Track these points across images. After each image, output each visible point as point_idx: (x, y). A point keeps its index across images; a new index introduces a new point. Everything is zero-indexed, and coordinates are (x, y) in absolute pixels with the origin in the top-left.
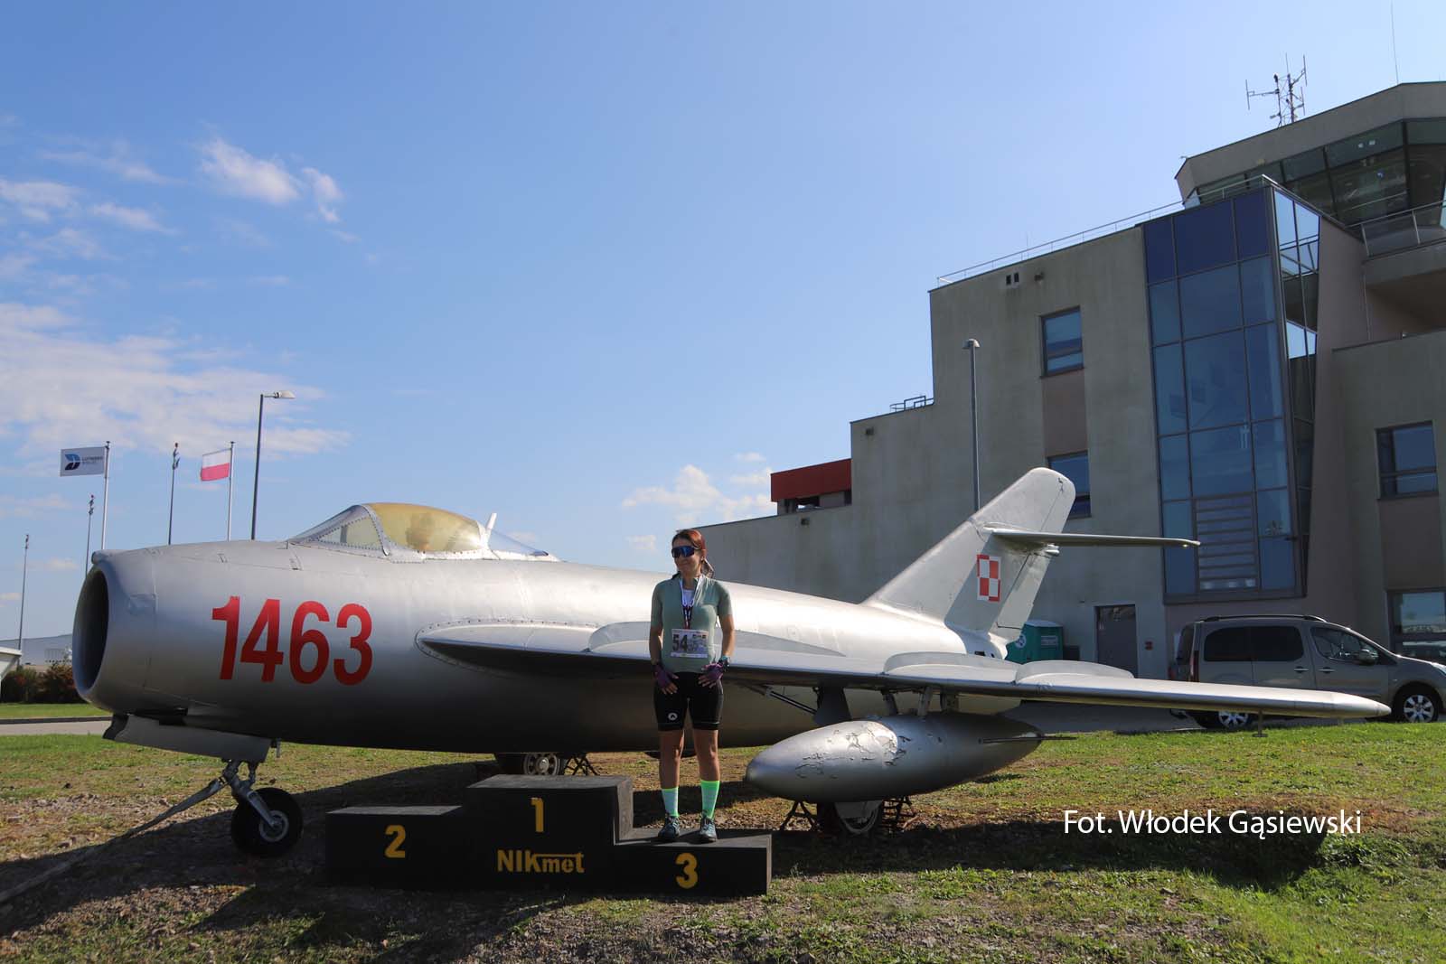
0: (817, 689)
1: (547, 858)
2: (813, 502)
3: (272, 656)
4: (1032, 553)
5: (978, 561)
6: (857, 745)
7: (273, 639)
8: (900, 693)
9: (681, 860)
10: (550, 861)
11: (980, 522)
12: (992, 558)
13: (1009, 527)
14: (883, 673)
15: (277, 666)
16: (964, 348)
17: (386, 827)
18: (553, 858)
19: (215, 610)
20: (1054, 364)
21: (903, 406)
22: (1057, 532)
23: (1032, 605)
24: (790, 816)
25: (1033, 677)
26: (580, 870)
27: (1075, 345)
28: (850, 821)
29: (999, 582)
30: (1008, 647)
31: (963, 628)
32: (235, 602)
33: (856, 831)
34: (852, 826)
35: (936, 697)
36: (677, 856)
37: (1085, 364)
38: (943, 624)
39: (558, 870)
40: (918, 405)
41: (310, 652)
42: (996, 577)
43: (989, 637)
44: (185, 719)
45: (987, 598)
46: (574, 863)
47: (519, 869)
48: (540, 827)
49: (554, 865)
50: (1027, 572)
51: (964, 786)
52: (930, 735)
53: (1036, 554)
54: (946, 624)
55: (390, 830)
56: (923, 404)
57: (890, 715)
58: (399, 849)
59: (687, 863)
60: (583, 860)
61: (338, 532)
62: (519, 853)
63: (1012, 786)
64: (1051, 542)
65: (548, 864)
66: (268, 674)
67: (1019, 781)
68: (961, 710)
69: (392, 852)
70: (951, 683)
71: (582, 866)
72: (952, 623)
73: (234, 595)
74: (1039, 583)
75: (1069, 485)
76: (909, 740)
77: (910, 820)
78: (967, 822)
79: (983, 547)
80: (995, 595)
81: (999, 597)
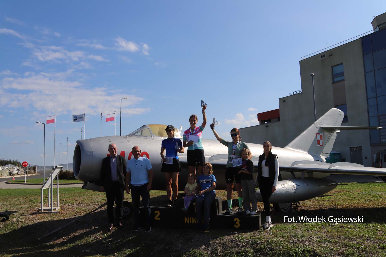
2: (269, 121)
5: (317, 135)
6: (284, 187)
8: (296, 172)
11: (317, 124)
12: (321, 134)
13: (325, 125)
14: (291, 167)
16: (310, 76)
17: (154, 212)
20: (336, 80)
21: (293, 94)
22: (339, 125)
23: (332, 147)
25: (334, 167)
27: (342, 74)
28: (282, 208)
29: (323, 141)
30: (326, 159)
31: (313, 154)
35: (306, 173)
36: (234, 220)
37: (345, 79)
38: (307, 153)
40: (297, 93)
42: (322, 139)
43: (320, 156)
45: (319, 145)
47: (191, 223)
50: (331, 138)
51: (315, 198)
52: (305, 184)
53: (333, 133)
55: (156, 212)
56: (299, 93)
57: (293, 178)
58: (158, 218)
59: (237, 221)
61: (140, 132)
62: (191, 218)
63: (328, 198)
64: (337, 129)
67: (330, 197)
68: (314, 177)
70: (310, 169)
72: (310, 153)
74: (334, 141)
75: (342, 112)
76: (299, 186)
77: (300, 208)
78: (316, 208)
79: (318, 131)
80: (322, 145)
81: (323, 145)
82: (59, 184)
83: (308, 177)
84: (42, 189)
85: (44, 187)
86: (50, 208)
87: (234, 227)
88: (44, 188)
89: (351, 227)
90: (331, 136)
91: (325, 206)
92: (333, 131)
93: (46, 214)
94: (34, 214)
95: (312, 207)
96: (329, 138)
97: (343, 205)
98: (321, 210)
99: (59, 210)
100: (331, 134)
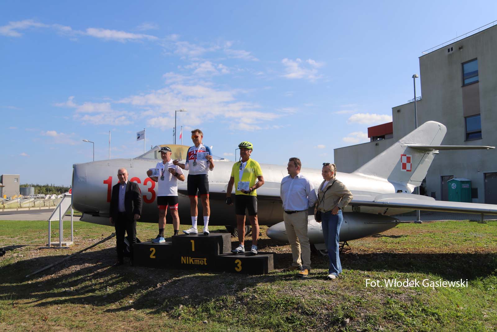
1: (196, 260)
4: (426, 153)
5: (401, 157)
10: (197, 261)
11: (402, 142)
12: (408, 156)
13: (416, 144)
18: (197, 260)
19: (104, 181)
20: (467, 81)
22: (438, 144)
23: (427, 173)
26: (206, 264)
27: (476, 73)
29: (411, 164)
30: (415, 188)
31: (396, 182)
32: (111, 178)
34: (324, 253)
36: (235, 260)
37: (479, 80)
38: (386, 180)
39: (199, 264)
42: (410, 162)
44: (100, 215)
45: (405, 170)
46: (203, 261)
47: (188, 263)
48: (193, 250)
49: (198, 262)
50: (424, 160)
53: (429, 154)
54: (388, 181)
55: (151, 249)
56: (419, 100)
58: (153, 255)
59: (238, 263)
60: (206, 260)
62: (187, 257)
64: (435, 149)
65: (196, 262)
68: (360, 212)
69: (152, 256)
71: (206, 262)
72: (390, 180)
73: (111, 176)
74: (430, 165)
75: (444, 127)
77: (348, 251)
78: (370, 252)
79: (404, 152)
80: (409, 169)
81: (411, 170)
82: (74, 216)
83: (352, 211)
84: (50, 221)
85: (52, 218)
86: (58, 243)
88: (54, 220)
89: (378, 277)
90: (424, 158)
91: (384, 249)
92: (427, 152)
93: (53, 250)
94: (40, 249)
95: (365, 251)
96: (421, 161)
97: (407, 250)
98: (372, 255)
99: (72, 246)
100: (425, 155)
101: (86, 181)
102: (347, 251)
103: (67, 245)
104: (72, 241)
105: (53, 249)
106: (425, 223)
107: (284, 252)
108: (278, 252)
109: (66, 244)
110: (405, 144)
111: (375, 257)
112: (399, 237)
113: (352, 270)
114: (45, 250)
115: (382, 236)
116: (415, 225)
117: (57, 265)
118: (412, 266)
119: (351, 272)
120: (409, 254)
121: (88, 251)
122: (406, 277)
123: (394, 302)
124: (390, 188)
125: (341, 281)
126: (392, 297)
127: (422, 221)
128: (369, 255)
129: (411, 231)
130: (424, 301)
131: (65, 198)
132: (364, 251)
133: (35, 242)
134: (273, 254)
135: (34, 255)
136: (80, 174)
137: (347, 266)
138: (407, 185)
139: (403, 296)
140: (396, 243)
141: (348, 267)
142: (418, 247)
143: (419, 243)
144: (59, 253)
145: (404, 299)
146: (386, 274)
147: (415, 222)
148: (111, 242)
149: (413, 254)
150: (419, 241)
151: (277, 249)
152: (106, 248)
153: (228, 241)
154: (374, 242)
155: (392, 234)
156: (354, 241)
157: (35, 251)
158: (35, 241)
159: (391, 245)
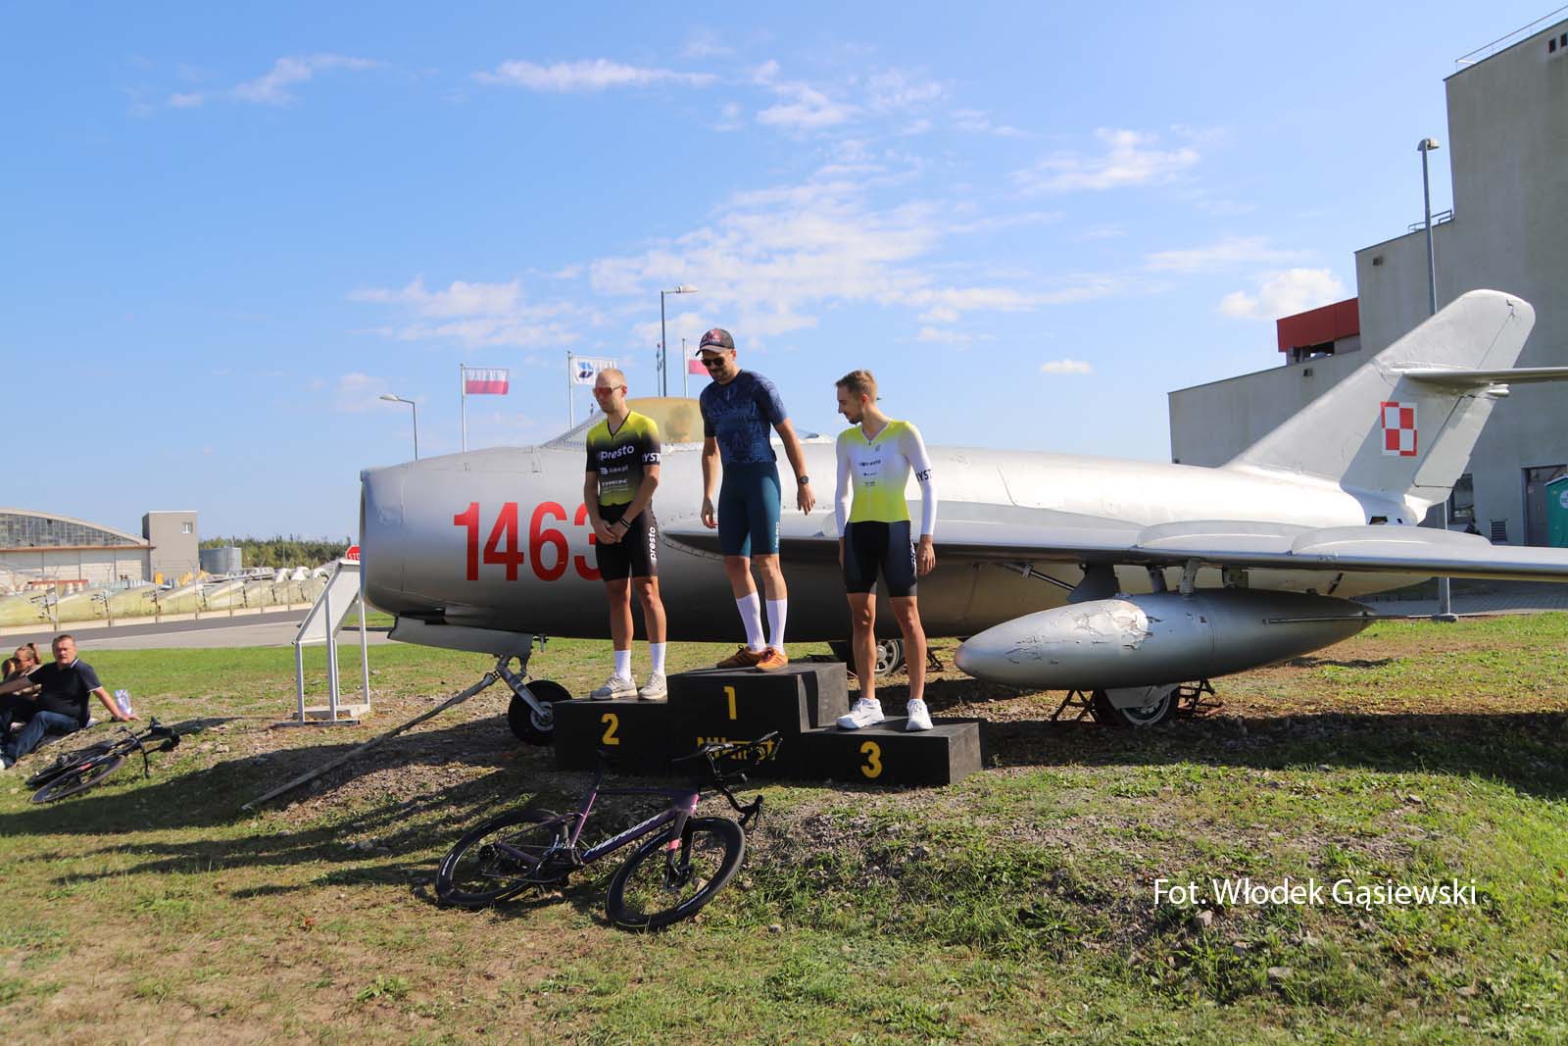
0: (1084, 566)
3: (512, 557)
4: (1467, 395)
5: (1383, 411)
6: (1087, 628)
7: (512, 541)
8: (1168, 568)
9: (865, 748)
11: (1385, 363)
12: (1402, 405)
13: (1429, 366)
14: (1136, 547)
15: (519, 565)
17: (601, 718)
19: (456, 517)
22: (1507, 365)
23: (1468, 458)
24: (1064, 705)
28: (1131, 710)
29: (1415, 433)
30: (1429, 510)
31: (1363, 490)
32: (475, 507)
33: (1140, 722)
34: (1138, 718)
35: (1214, 571)
36: (861, 745)
38: (1336, 486)
40: (1442, 222)
41: (549, 550)
42: (1411, 427)
43: (1402, 498)
44: (447, 619)
45: (1397, 453)
46: (764, 750)
48: (733, 716)
50: (1458, 418)
52: (1189, 615)
53: (1474, 397)
54: (1342, 487)
55: (605, 718)
56: (1446, 220)
58: (613, 736)
59: (871, 752)
60: (772, 746)
64: (1496, 381)
66: (512, 574)
70: (1217, 555)
72: (1350, 485)
73: (474, 501)
74: (1479, 431)
75: (1525, 308)
76: (1159, 621)
77: (1214, 710)
78: (1282, 713)
79: (1390, 393)
80: (1412, 449)
81: (1415, 450)
82: (368, 629)
83: (1223, 586)
84: (300, 643)
85: (304, 636)
86: (327, 708)
87: (862, 773)
88: (306, 642)
89: (1305, 788)
90: (1457, 410)
91: (1327, 704)
92: (1470, 392)
93: (314, 730)
94: (275, 728)
95: (1268, 709)
96: (1450, 419)
97: (1403, 703)
98: (1288, 721)
99: (367, 717)
100: (1460, 404)
101: (402, 521)
102: (1211, 712)
103: (352, 715)
104: (366, 702)
105: (311, 726)
106: (1469, 620)
107: (1014, 718)
108: (995, 717)
109: (348, 711)
110: (1394, 367)
111: (1298, 728)
112: (1381, 663)
113: (1225, 768)
114: (287, 729)
115: (1326, 663)
116: (1433, 626)
117: (328, 773)
118: (1415, 754)
119: (1220, 772)
120: (1408, 716)
121: (415, 730)
122: (1395, 785)
123: (1354, 859)
124: (1351, 511)
125: (1189, 802)
126: (1346, 846)
127: (1456, 616)
128: (1280, 721)
129: (1420, 645)
130: (1450, 856)
131: (341, 573)
132: (1265, 712)
133: (260, 708)
134: (977, 724)
135: (260, 745)
136: (382, 499)
137: (1210, 757)
138: (1405, 502)
139: (1383, 843)
140: (1367, 685)
141: (1210, 759)
142: (1439, 694)
143: (1441, 683)
144: (330, 738)
145: (1383, 850)
146: (1330, 778)
147: (1435, 619)
148: (482, 703)
149: (1421, 717)
150: (1443, 675)
151: (990, 710)
152: (468, 720)
153: (839, 688)
154: (1297, 681)
155: (1355, 658)
156: (1235, 681)
157: (263, 735)
158: (259, 705)
159: (1351, 690)
